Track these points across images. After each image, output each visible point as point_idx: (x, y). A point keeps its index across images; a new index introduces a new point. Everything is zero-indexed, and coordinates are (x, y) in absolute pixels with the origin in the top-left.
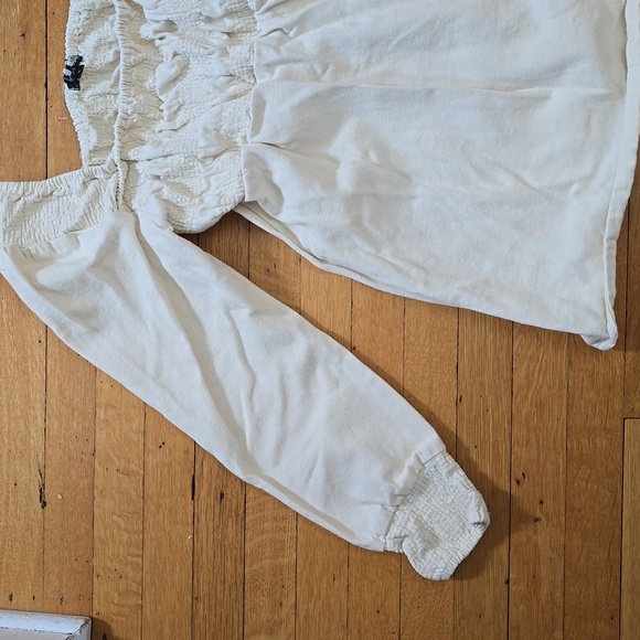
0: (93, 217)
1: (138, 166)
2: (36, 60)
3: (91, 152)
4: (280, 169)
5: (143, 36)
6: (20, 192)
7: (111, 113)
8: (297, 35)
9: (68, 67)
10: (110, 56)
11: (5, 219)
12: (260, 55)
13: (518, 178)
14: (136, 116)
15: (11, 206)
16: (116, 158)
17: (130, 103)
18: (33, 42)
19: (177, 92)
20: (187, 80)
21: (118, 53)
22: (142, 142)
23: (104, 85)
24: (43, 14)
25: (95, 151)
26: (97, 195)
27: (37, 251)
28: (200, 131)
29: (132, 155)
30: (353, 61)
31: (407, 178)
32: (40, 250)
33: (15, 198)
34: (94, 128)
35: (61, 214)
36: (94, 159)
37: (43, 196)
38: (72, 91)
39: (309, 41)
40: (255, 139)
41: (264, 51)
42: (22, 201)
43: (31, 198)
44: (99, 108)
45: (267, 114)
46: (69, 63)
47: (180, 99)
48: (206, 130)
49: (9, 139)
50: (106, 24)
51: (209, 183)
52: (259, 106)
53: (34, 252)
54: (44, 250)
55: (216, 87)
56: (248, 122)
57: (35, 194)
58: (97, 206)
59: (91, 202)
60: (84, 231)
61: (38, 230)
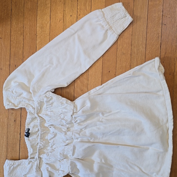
0: (31, 172)
1: (43, 159)
2: (18, 128)
4: (79, 165)
5: (45, 126)
6: (12, 164)
7: (36, 144)
8: (85, 130)
9: (26, 133)
10: (37, 130)
11: (8, 172)
12: (75, 136)
13: (140, 169)
14: (43, 146)
15: (10, 168)
16: (37, 158)
17: (41, 144)
18: (17, 123)
19: (53, 141)
20: (56, 138)
21: (39, 129)
22: (44, 153)
23: (35, 136)
24: (20, 116)
25: (32, 154)
26: (32, 167)
28: (59, 154)
29: (41, 156)
30: (99, 137)
31: (112, 166)
33: (11, 166)
34: (32, 148)
35: (23, 170)
37: (18, 165)
38: (27, 138)
39: (88, 132)
40: (73, 157)
41: (76, 135)
42: (13, 167)
43: (15, 166)
44: (33, 143)
45: (76, 150)
46: (26, 131)
47: (54, 143)
48: (60, 153)
50: (36, 120)
51: (61, 166)
52: (74, 148)
55: (63, 141)
56: (71, 153)
57: (16, 164)
58: (32, 169)
59: (30, 168)
60: (28, 175)
61: (17, 174)
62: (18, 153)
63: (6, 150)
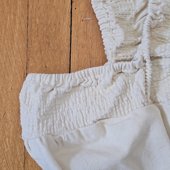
0: (121, 109)
1: (162, 62)
3: (117, 48)
6: (53, 83)
11: (39, 109)
14: (162, 16)
15: (45, 96)
25: (121, 48)
27: (68, 139)
29: (158, 52)
32: (70, 137)
33: (49, 89)
36: (120, 55)
37: (73, 87)
42: (54, 92)
44: (124, 9)
49: (38, 36)
53: (65, 139)
54: (74, 137)
57: (66, 85)
58: (125, 99)
59: (121, 95)
60: (110, 120)
61: (67, 118)
62: (66, 56)
63: (25, 45)
